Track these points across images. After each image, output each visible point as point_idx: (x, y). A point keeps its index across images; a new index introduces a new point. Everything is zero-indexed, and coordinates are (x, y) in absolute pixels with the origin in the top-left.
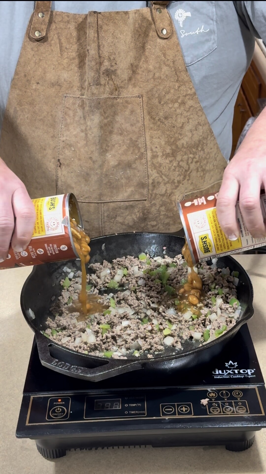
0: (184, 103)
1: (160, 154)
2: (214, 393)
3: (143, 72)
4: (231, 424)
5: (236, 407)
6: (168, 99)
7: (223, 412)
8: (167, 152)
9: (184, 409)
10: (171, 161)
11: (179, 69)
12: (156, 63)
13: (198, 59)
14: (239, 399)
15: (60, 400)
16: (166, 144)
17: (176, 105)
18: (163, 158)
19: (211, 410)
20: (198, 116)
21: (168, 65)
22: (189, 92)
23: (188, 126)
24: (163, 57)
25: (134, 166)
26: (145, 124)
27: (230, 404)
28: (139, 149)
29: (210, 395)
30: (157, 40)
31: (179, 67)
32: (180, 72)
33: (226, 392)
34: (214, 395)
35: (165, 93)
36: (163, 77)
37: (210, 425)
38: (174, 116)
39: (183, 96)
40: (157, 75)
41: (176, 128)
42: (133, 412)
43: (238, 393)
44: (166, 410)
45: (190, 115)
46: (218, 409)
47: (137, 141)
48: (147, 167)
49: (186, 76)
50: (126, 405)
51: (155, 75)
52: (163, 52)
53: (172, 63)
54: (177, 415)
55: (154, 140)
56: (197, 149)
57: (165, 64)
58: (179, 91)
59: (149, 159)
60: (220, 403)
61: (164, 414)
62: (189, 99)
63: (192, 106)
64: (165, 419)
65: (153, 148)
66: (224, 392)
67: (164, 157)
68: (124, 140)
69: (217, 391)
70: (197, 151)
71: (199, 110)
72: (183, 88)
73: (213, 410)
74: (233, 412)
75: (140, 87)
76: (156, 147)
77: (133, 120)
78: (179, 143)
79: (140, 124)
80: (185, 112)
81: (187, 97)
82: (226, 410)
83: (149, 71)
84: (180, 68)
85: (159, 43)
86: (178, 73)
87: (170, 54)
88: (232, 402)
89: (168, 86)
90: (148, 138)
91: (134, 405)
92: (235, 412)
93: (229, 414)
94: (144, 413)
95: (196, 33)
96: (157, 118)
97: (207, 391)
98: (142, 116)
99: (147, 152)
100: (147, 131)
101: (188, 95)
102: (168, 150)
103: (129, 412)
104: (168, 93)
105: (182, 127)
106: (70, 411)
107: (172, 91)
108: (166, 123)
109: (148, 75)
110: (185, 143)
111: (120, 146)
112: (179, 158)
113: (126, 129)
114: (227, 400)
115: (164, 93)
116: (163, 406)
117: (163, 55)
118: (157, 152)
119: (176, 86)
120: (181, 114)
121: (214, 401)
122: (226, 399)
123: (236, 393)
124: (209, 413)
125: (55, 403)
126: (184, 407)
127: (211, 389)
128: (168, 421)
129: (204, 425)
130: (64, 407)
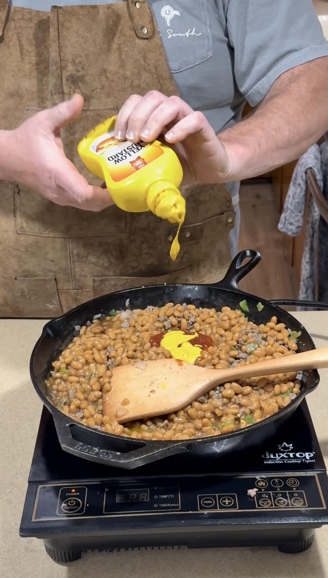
2: (263, 481)
3: (119, 79)
4: (285, 520)
5: (290, 499)
7: (275, 505)
9: (227, 501)
11: (163, 76)
12: (135, 68)
13: (188, 66)
14: (294, 489)
15: (73, 491)
19: (260, 502)
21: (149, 71)
24: (143, 62)
27: (284, 496)
29: (259, 484)
30: (135, 40)
31: (162, 74)
32: (164, 79)
33: (278, 480)
34: (264, 484)
36: (142, 85)
37: (259, 521)
42: (164, 505)
43: (294, 481)
44: (205, 502)
46: (269, 501)
49: (172, 84)
50: (156, 497)
51: (134, 83)
52: (143, 55)
53: (154, 68)
54: (218, 509)
57: (144, 69)
60: (271, 494)
61: (202, 508)
64: (203, 514)
66: (276, 481)
69: (267, 479)
73: (262, 502)
74: (288, 505)
75: (115, 98)
82: (278, 503)
83: (126, 78)
85: (138, 44)
86: (161, 81)
87: (152, 57)
88: (286, 492)
91: (165, 496)
92: (290, 505)
93: (283, 507)
94: (177, 506)
95: (186, 35)
97: (256, 479)
103: (159, 505)
106: (87, 504)
109: (125, 83)
114: (280, 490)
116: (201, 498)
117: (142, 59)
121: (264, 491)
122: (278, 489)
123: (291, 481)
124: (258, 506)
125: (67, 494)
126: (227, 499)
127: (260, 477)
128: (207, 516)
129: (252, 521)
130: (79, 499)
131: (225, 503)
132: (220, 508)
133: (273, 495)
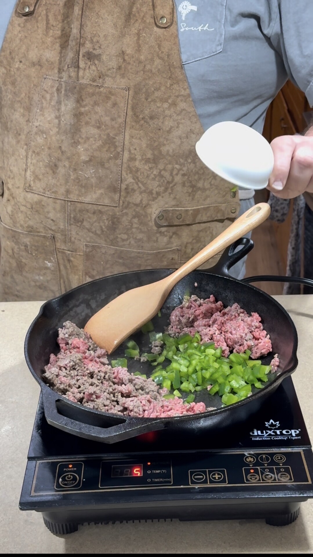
0: (175, 105)
1: (139, 157)
2: (252, 457)
3: (134, 62)
4: (272, 494)
5: (277, 474)
6: (157, 97)
7: (263, 480)
8: (148, 157)
9: (217, 476)
10: (151, 167)
11: (174, 65)
12: (149, 54)
14: (281, 465)
15: (71, 466)
16: (147, 147)
17: (166, 105)
18: (141, 163)
19: (249, 477)
20: (192, 122)
21: (162, 59)
22: (183, 92)
23: (177, 131)
24: (157, 49)
25: (107, 165)
26: (127, 120)
27: (272, 471)
28: (116, 147)
29: (247, 459)
30: (154, 28)
31: (173, 63)
32: (175, 68)
33: (266, 456)
34: (252, 460)
35: (155, 90)
36: (154, 71)
37: (248, 495)
38: (162, 117)
39: (175, 96)
40: (148, 67)
41: (161, 131)
42: (156, 480)
43: (280, 457)
44: (196, 477)
45: (181, 119)
46: (257, 476)
47: (114, 138)
48: (122, 169)
49: (181, 73)
50: (149, 472)
51: (146, 67)
52: (158, 42)
53: (166, 56)
54: (209, 484)
55: (134, 140)
56: (186, 160)
57: (158, 56)
58: (170, 89)
59: (125, 160)
60: (259, 469)
61: (193, 483)
62: (182, 101)
63: (184, 110)
64: (194, 488)
65: (131, 148)
66: (264, 456)
67: (143, 162)
68: (100, 135)
69: (255, 455)
70: (185, 163)
71: (193, 115)
72: (175, 86)
73: (251, 477)
74: (275, 480)
75: (129, 79)
76: (135, 149)
77: (114, 114)
78: (164, 149)
79: (121, 120)
80: (175, 115)
81: (180, 98)
82: (266, 478)
83: (140, 62)
84: (175, 63)
85: (156, 32)
86: (172, 69)
87: (166, 46)
88: (273, 468)
89: (158, 82)
90: (127, 137)
91: (158, 471)
92: (277, 480)
93: (270, 482)
94: (169, 481)
95: (199, 29)
96: (141, 116)
97: (244, 455)
98: (125, 111)
99: (123, 152)
100: (127, 129)
101: (181, 96)
102: (149, 155)
103: (152, 480)
104: (157, 89)
105: (169, 132)
106: (83, 479)
107: (163, 88)
108: (150, 123)
109: (138, 66)
110: (171, 151)
111: (95, 141)
112: (161, 166)
113: (105, 122)
114: (267, 466)
115: (153, 89)
116: (192, 473)
117: (157, 46)
118: (135, 155)
119: (168, 84)
120: (170, 116)
121: (252, 466)
123: (278, 457)
124: (246, 481)
125: (65, 469)
126: (216, 474)
127: (248, 453)
128: (198, 490)
129: (240, 495)
130: (76, 474)
131: (215, 477)
132: (210, 483)
133: (260, 470)
